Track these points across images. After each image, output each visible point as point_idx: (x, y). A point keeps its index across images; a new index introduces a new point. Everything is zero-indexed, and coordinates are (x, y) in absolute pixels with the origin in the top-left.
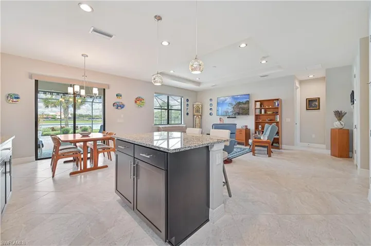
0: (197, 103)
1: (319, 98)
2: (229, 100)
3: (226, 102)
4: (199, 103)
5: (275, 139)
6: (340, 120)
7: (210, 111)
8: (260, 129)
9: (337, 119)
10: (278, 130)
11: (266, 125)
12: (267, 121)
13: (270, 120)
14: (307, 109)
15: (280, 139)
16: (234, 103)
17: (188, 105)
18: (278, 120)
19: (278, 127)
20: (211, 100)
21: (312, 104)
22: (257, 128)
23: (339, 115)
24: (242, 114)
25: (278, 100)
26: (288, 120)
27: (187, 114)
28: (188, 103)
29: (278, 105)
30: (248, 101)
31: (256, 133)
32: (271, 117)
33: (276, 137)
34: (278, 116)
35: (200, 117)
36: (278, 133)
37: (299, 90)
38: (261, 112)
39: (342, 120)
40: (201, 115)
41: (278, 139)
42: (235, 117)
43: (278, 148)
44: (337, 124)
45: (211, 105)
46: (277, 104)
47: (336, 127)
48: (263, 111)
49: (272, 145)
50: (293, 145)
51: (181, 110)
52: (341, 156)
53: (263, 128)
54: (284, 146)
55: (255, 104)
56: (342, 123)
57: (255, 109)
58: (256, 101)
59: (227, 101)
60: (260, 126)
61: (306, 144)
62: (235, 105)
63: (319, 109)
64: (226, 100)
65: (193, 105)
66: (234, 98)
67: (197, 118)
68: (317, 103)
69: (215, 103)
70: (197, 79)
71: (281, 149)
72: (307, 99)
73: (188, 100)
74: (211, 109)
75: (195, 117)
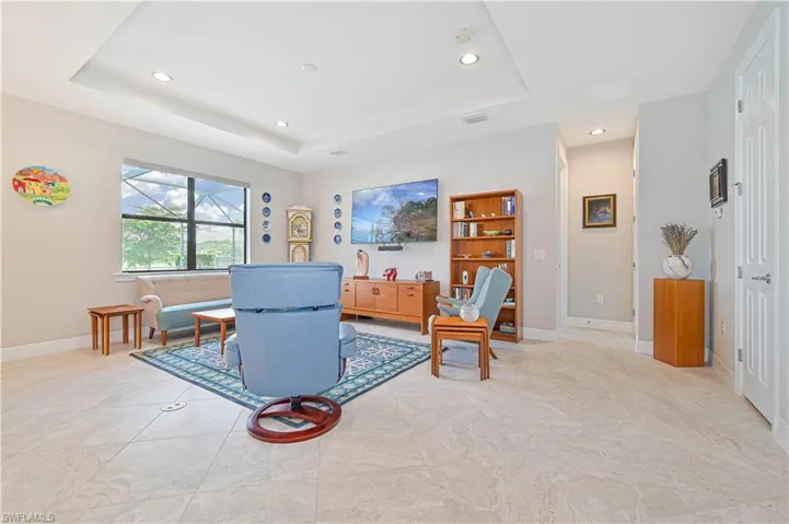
0: (296, 207)
1: (614, 196)
2: (384, 199)
3: (374, 203)
4: (304, 208)
5: (503, 310)
6: (680, 252)
7: (336, 232)
8: (465, 282)
9: (670, 252)
10: (513, 284)
11: (481, 270)
12: (484, 258)
13: (493, 256)
14: (585, 226)
15: (518, 309)
16: (397, 206)
17: (267, 211)
18: (513, 255)
19: (513, 276)
20: (338, 198)
21: (598, 210)
22: (456, 279)
23: (677, 238)
24: (418, 239)
25: (512, 194)
26: (541, 254)
27: (267, 238)
28: (268, 205)
29: (513, 208)
30: (435, 200)
31: (453, 295)
32: (496, 247)
33: (509, 304)
34: (513, 242)
35: (307, 247)
36: (512, 294)
37: (565, 172)
38: (467, 232)
39: (685, 253)
40: (309, 243)
41: (513, 311)
42: (400, 248)
43: (513, 338)
44: (673, 267)
45: (338, 212)
46: (509, 209)
47: (669, 273)
48: (473, 227)
49: (496, 328)
50: (552, 327)
51: (245, 226)
52: (684, 363)
53: (472, 279)
54: (527, 331)
55: (452, 208)
56: (687, 261)
57: (453, 222)
58: (455, 200)
59: (380, 198)
60: (465, 273)
61: (582, 322)
62: (400, 212)
63: (614, 225)
64: (375, 198)
65: (287, 213)
66: (396, 191)
67: (299, 250)
68: (610, 211)
69: (346, 206)
70: (281, 124)
71: (522, 339)
72: (584, 198)
73: (267, 197)
74: (338, 225)
75: (292, 247)
